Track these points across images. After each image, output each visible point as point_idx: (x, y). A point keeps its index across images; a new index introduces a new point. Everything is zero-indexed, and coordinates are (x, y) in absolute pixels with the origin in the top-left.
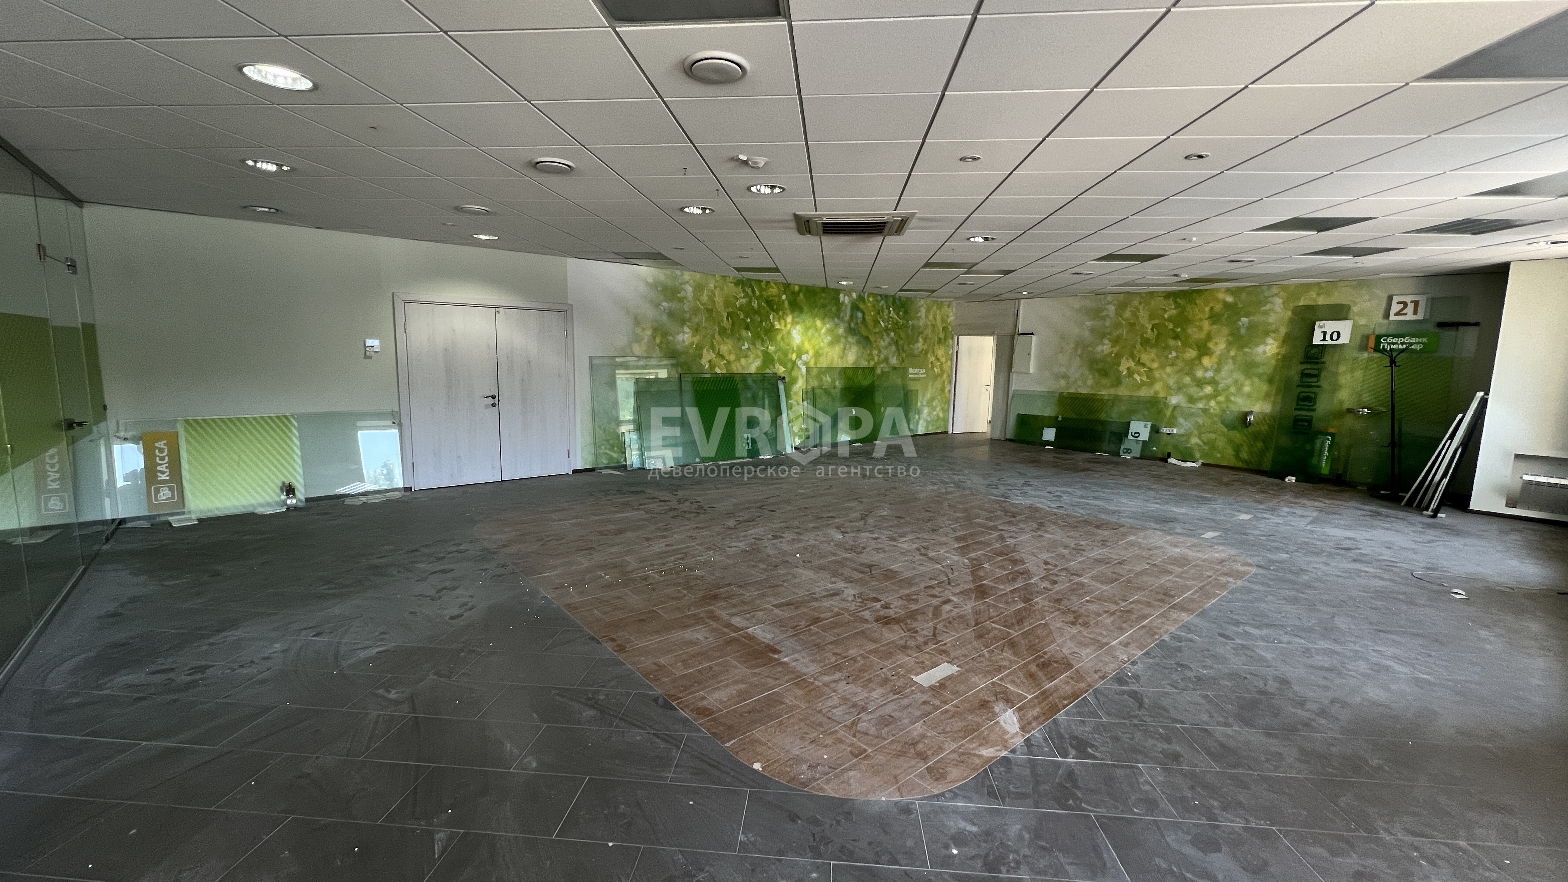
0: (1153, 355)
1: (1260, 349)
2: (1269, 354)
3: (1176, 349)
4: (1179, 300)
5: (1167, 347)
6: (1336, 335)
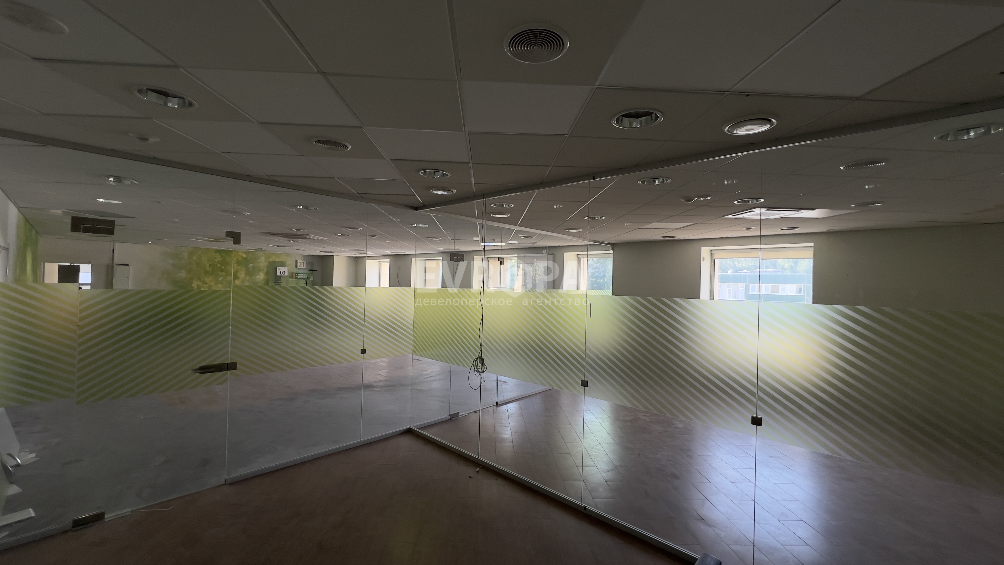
0: (211, 279)
2: (261, 279)
3: (222, 276)
4: (221, 254)
5: (218, 275)
6: (284, 272)
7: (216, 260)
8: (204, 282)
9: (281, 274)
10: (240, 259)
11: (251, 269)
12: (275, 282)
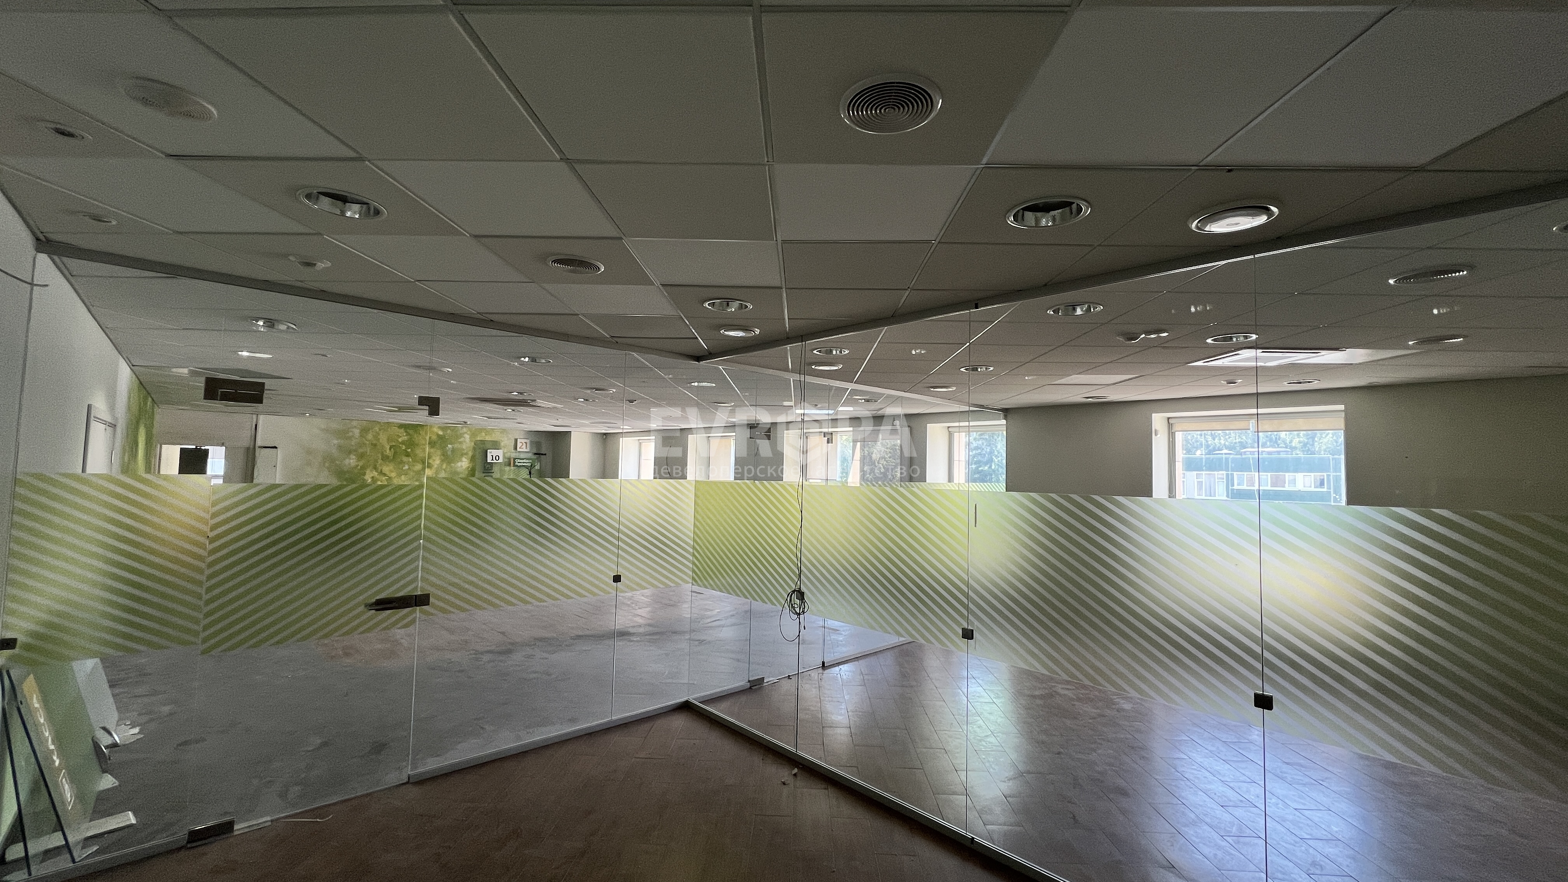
0: (391, 468)
1: (459, 464)
2: (464, 468)
3: (408, 463)
4: (408, 431)
5: (402, 462)
6: (497, 457)
7: (400, 440)
8: (381, 473)
9: (493, 460)
10: (434, 437)
11: (449, 453)
12: (484, 473)
